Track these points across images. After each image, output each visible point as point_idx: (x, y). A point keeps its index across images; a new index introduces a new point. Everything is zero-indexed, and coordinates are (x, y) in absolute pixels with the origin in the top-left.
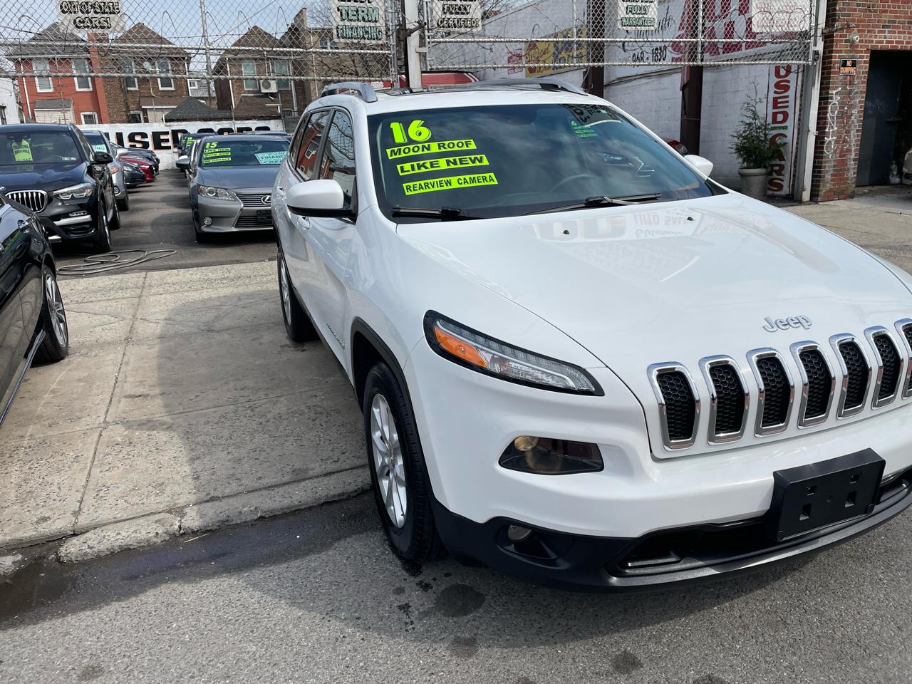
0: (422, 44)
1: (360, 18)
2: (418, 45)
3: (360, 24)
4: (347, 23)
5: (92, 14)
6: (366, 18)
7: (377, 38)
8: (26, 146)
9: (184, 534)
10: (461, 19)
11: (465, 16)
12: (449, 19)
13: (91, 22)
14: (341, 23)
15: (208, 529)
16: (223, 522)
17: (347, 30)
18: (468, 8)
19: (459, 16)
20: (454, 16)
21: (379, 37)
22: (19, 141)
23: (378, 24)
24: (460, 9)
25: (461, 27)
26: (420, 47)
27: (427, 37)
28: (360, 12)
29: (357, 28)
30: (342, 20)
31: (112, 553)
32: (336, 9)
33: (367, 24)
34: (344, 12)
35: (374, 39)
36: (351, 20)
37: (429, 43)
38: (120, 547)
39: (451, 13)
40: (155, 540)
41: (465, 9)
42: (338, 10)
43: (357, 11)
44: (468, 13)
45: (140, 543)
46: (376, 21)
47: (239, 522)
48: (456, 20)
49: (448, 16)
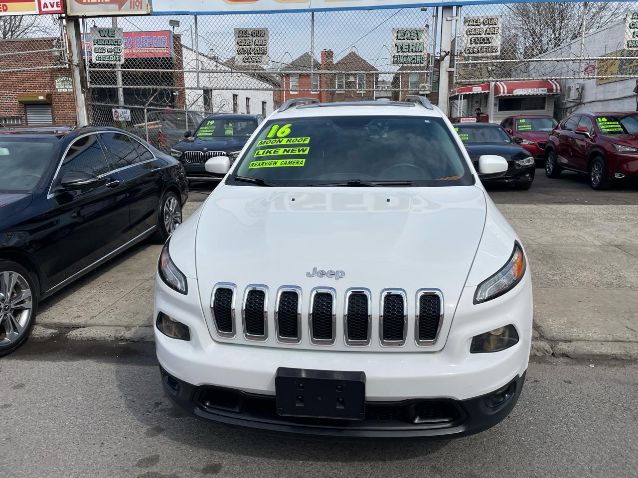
0: (451, 66)
1: (410, 50)
2: (448, 66)
3: (409, 54)
4: (401, 54)
5: (253, 55)
6: (414, 50)
7: (420, 63)
8: (231, 127)
9: (122, 339)
10: (483, 47)
11: (487, 45)
12: (474, 47)
13: (252, 59)
14: (397, 54)
15: (133, 340)
16: (142, 338)
17: (400, 58)
18: (490, 40)
19: (482, 45)
20: (478, 45)
21: (422, 62)
22: (228, 124)
23: (422, 54)
24: (484, 40)
25: (483, 53)
26: (450, 67)
27: (456, 61)
28: (411, 46)
29: (407, 57)
30: (398, 52)
31: (88, 340)
32: (394, 46)
33: (414, 54)
34: (399, 47)
35: (418, 63)
36: (403, 52)
37: (457, 64)
38: (92, 337)
39: (477, 43)
40: (108, 339)
41: (488, 40)
42: (396, 45)
43: (409, 45)
44: (489, 43)
45: (101, 338)
46: (421, 52)
47: (149, 340)
48: (480, 48)
49: (474, 45)
